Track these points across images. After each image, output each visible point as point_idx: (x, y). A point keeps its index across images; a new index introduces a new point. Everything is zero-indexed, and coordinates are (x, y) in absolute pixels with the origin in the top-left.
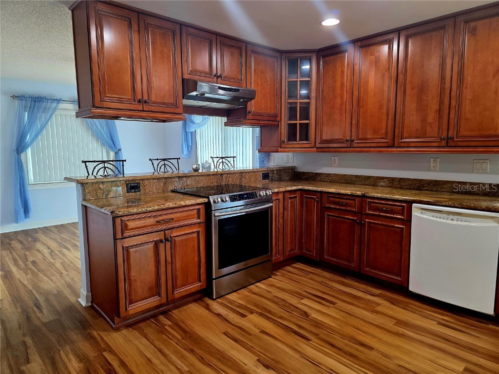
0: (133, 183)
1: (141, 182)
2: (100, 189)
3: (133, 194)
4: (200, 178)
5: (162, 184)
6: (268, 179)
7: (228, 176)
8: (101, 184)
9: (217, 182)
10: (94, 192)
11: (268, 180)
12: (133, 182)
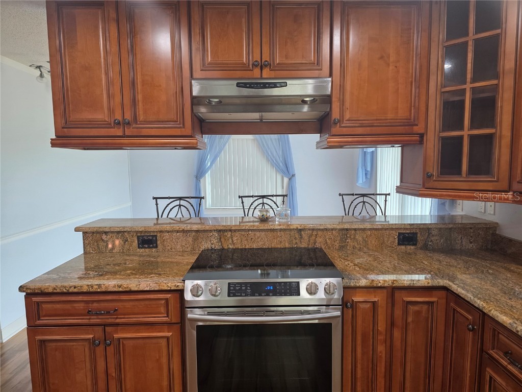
0: (146, 236)
1: (159, 235)
2: (103, 240)
3: (147, 250)
4: (258, 234)
5: (190, 239)
6: (415, 245)
7: (315, 233)
8: (104, 234)
9: (290, 242)
10: (96, 244)
11: (412, 247)
12: (147, 234)
